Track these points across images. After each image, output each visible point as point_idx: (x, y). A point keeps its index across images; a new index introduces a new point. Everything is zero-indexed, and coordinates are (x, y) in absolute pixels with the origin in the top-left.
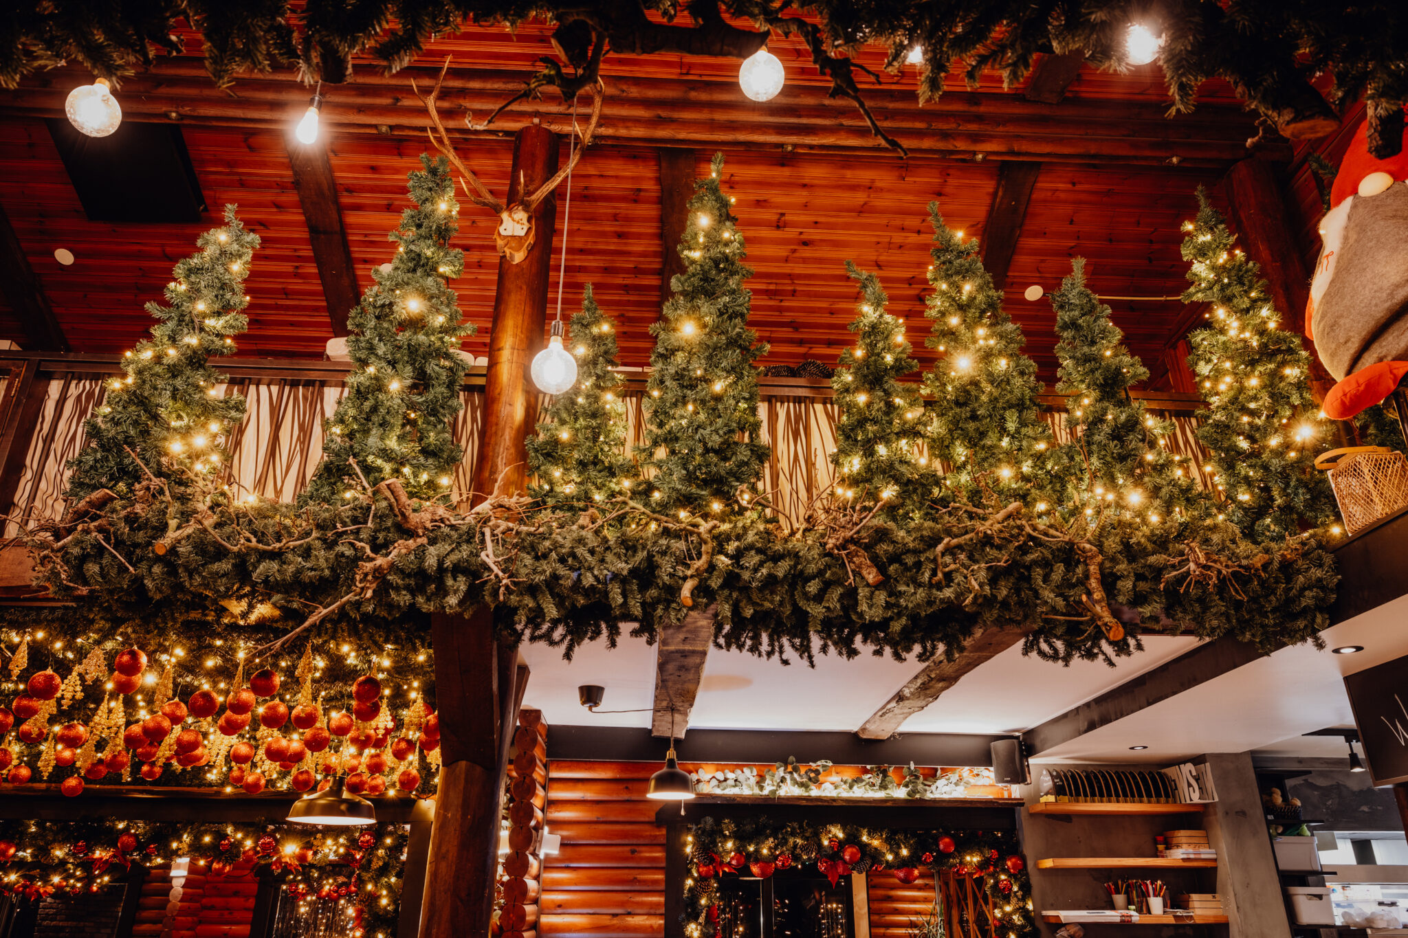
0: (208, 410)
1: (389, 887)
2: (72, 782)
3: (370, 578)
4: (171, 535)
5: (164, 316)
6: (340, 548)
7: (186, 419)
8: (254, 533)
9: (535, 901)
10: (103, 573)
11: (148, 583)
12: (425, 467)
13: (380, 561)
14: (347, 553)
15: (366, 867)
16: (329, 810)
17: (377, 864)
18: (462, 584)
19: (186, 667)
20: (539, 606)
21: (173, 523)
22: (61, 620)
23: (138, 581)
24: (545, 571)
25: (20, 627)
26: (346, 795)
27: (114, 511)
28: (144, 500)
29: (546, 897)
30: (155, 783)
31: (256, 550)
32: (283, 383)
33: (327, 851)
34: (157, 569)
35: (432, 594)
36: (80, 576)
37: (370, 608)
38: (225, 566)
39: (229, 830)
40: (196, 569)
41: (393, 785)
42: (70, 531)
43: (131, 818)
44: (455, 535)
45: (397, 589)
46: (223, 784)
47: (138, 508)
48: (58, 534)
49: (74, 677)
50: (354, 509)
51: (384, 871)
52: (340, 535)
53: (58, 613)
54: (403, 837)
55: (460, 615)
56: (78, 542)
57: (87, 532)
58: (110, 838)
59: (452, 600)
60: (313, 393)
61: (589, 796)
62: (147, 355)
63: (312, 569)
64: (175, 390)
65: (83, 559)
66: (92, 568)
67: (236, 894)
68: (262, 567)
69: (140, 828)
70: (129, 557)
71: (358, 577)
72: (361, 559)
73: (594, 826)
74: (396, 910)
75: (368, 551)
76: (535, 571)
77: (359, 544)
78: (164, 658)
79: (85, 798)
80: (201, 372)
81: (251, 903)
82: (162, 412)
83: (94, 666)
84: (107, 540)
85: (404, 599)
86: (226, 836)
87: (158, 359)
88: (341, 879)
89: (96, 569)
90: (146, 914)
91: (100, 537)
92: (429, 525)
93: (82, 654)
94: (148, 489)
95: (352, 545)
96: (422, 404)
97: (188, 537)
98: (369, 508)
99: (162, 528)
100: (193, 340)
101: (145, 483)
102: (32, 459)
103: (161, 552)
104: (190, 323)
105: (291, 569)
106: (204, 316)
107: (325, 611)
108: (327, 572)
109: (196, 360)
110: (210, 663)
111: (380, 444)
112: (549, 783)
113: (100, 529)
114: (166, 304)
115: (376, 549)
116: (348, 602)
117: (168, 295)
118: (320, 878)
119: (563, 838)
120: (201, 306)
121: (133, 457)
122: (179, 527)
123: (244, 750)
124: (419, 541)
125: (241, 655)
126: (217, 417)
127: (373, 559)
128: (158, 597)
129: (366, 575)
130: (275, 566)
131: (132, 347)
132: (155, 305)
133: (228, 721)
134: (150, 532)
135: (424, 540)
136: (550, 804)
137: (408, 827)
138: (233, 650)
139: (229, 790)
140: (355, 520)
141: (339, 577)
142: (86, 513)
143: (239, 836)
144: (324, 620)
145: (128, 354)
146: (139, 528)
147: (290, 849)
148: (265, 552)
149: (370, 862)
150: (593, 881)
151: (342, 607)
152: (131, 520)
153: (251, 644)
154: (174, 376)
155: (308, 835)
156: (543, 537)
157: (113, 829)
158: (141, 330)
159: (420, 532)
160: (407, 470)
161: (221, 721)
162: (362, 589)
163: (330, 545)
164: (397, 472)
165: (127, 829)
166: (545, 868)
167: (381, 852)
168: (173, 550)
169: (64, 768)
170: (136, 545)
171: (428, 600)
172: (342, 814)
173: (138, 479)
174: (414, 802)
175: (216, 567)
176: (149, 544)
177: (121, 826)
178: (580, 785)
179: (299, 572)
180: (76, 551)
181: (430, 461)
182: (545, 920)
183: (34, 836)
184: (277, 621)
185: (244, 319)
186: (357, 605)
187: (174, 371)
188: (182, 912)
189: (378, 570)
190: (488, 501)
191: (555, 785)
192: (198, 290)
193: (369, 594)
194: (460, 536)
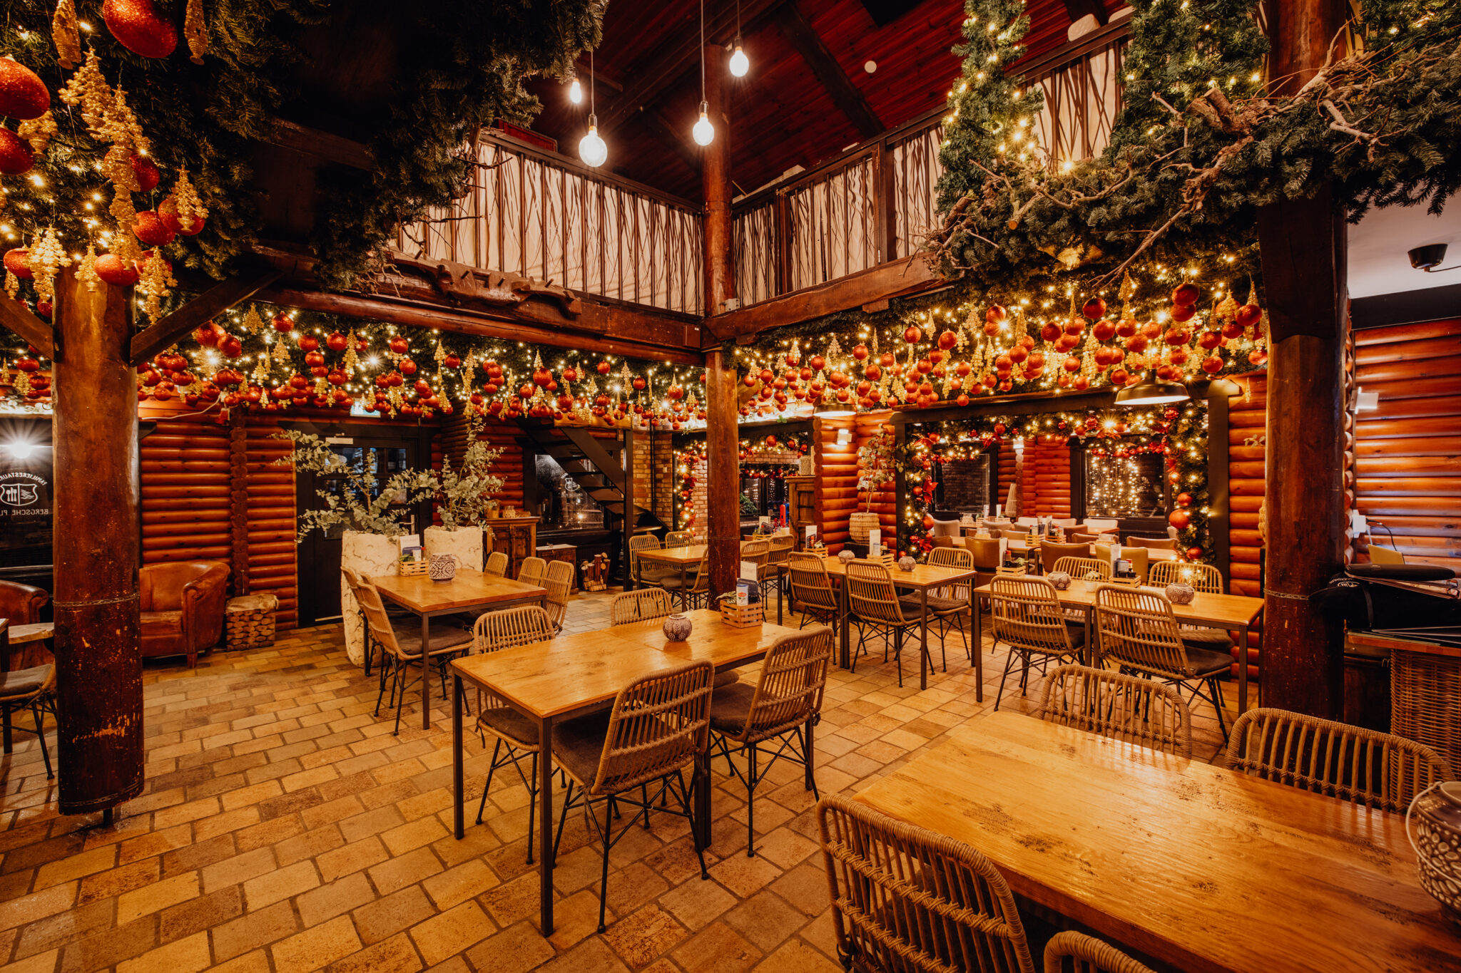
0: (1015, 112)
1: (1196, 444)
2: (962, 398)
3: (1198, 191)
4: (1017, 214)
5: (966, 51)
6: (1162, 176)
7: (1001, 125)
8: (1080, 190)
9: (1351, 449)
10: (977, 255)
11: (1009, 253)
12: (1232, 72)
13: (1206, 173)
14: (1170, 177)
15: (1175, 431)
16: (1148, 393)
17: (1181, 430)
18: (1304, 167)
19: (1030, 312)
20: (1412, 157)
21: (1016, 204)
22: (948, 298)
23: (1000, 253)
24: (1421, 116)
25: (924, 308)
26: (1159, 381)
27: (973, 210)
28: (991, 196)
29: (1359, 445)
30: (1009, 393)
31: (1085, 203)
32: (1052, 75)
33: (1138, 423)
34: (1012, 241)
35: (1267, 187)
36: (963, 261)
37: (1201, 218)
38: (1062, 223)
39: (1063, 416)
40: (1041, 233)
41: (1190, 371)
42: (948, 235)
43: (998, 415)
44: (1286, 122)
45: (1228, 193)
46: (1053, 388)
47: (988, 202)
48: (941, 239)
49: (961, 332)
50: (1168, 137)
51: (1189, 433)
52: (1159, 164)
53: (945, 295)
54: (1203, 410)
55: (1303, 198)
56: (957, 239)
57: (960, 230)
58: (990, 427)
59: (1295, 185)
60: (1081, 70)
61: (1408, 355)
62: (963, 88)
63: (1136, 203)
64: (990, 104)
65: (962, 249)
66: (969, 254)
67: (1056, 456)
68: (1093, 215)
69: (1005, 420)
70: (990, 238)
71: (1184, 195)
72: (1186, 176)
73: (1417, 382)
74: (1205, 460)
75: (1191, 168)
76: (1406, 122)
77: (1180, 166)
78: (1013, 308)
79: (972, 407)
80: (1003, 82)
81: (1068, 461)
82: (985, 126)
83: (972, 323)
84: (974, 231)
85: (1236, 199)
86: (1061, 420)
87: (972, 87)
88: (1129, 445)
89: (972, 253)
90: (1004, 470)
91: (969, 231)
92: (1255, 121)
93: (963, 318)
94: (992, 186)
95: (1173, 169)
96: (1217, 9)
97: (1030, 210)
98: (1182, 131)
99: (1009, 210)
100: (993, 58)
101: (988, 183)
102: (899, 207)
103: (1013, 227)
104: (986, 46)
105: (1119, 208)
106: (995, 34)
107: (1156, 233)
108: (1152, 200)
109: (999, 74)
110: (1046, 304)
111: (1182, 69)
112: (1356, 350)
113: (968, 226)
114: (963, 41)
115: (1198, 162)
116: (1179, 219)
117: (965, 33)
118: (1113, 445)
119: (1380, 395)
120: (992, 27)
121: (976, 167)
122: (1020, 207)
123: (1073, 362)
124: (1245, 141)
125: (1069, 293)
126: (1024, 114)
127: (1200, 173)
128: (1016, 261)
129: (1194, 189)
130: (1103, 210)
131: (950, 87)
132: (957, 46)
133: (1064, 343)
134: (1001, 217)
135: (1251, 139)
136: (1359, 368)
137: (1206, 403)
138: (1062, 292)
139: (1058, 391)
140: (1169, 148)
141: (1163, 201)
142: (956, 218)
143: (1071, 419)
144: (1156, 241)
145: (950, 94)
146: (993, 216)
147: (1110, 425)
148: (1092, 202)
149: (1176, 428)
150: (1419, 429)
151: (1172, 226)
152: (986, 212)
153: (1076, 283)
154: (985, 95)
155: (1122, 414)
156: (1408, 83)
157: (988, 423)
158: (954, 71)
159: (1246, 131)
160: (1212, 83)
161: (1059, 342)
162: (1191, 204)
163: (1151, 177)
164: (1200, 90)
165: (997, 422)
166: (1358, 422)
167: (1184, 421)
168: (1022, 223)
169: (956, 391)
170: (994, 229)
171: (1263, 193)
172: (1161, 394)
173: (981, 182)
174: (1209, 383)
175: (1057, 225)
176: (1003, 224)
177: (993, 420)
178: (1395, 348)
179: (1125, 209)
180: (958, 245)
181: (1237, 63)
182: (1360, 462)
183: (947, 430)
184: (1100, 258)
185: (1027, 20)
186: (1187, 219)
187: (984, 92)
188: (1026, 468)
189: (1207, 181)
190: (1320, 73)
191: (1363, 352)
192: (987, 15)
193: (1199, 206)
194: (1291, 121)
